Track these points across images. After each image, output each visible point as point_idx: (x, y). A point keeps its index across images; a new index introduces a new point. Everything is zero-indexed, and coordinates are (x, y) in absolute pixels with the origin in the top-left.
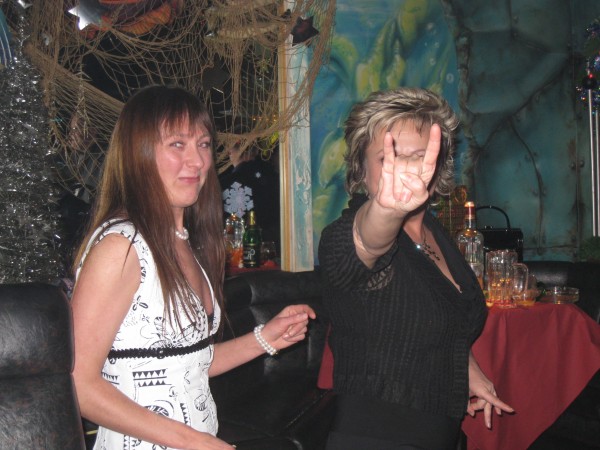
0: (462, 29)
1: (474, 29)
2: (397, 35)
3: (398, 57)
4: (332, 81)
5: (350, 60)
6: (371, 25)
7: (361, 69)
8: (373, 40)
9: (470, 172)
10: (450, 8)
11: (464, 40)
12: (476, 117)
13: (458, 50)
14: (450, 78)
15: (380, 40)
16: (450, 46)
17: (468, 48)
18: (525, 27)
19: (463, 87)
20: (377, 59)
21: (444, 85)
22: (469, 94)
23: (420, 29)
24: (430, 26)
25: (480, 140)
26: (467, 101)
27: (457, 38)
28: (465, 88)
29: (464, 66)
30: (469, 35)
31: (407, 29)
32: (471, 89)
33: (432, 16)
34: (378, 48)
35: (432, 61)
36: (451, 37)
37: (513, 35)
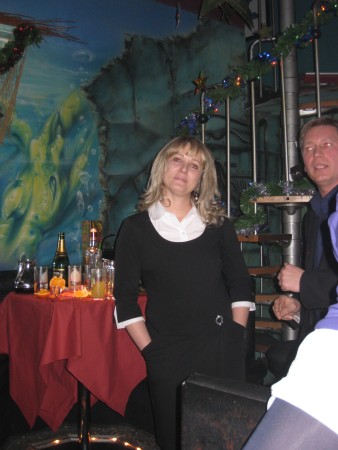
0: (103, 121)
1: (110, 121)
2: (59, 122)
3: (59, 136)
4: (13, 149)
5: (27, 136)
6: (42, 114)
7: (34, 143)
8: (43, 125)
9: (105, 213)
10: (95, 107)
11: (103, 128)
12: (110, 178)
13: (100, 134)
14: (94, 152)
15: (48, 124)
16: (94, 131)
17: (106, 133)
18: (144, 122)
19: (102, 157)
20: (45, 137)
21: (90, 156)
22: (106, 163)
23: (75, 119)
24: (82, 118)
25: (112, 192)
26: (105, 166)
27: (99, 127)
28: (103, 158)
29: (103, 144)
30: (108, 124)
31: (66, 118)
32: (107, 159)
33: (83, 111)
34: (46, 129)
35: (82, 140)
36: (95, 125)
37: (136, 126)
